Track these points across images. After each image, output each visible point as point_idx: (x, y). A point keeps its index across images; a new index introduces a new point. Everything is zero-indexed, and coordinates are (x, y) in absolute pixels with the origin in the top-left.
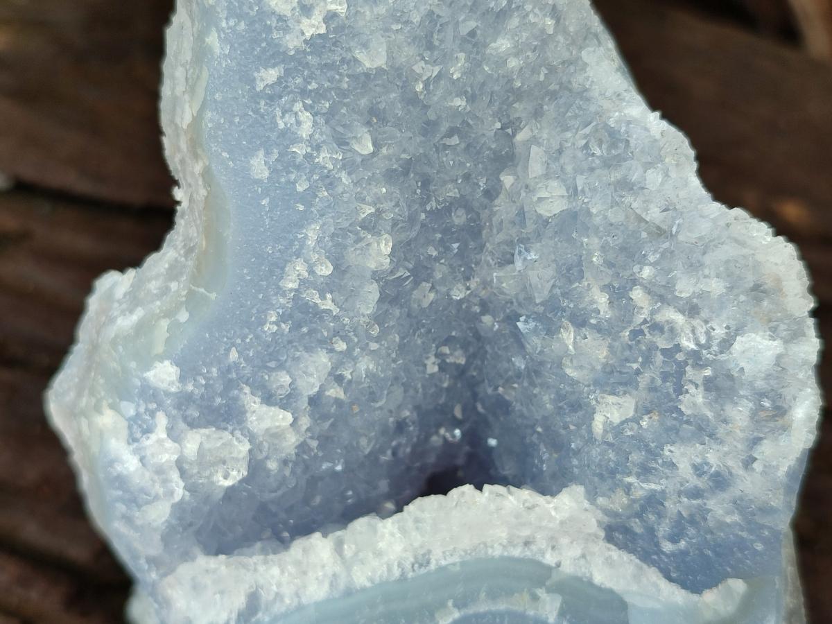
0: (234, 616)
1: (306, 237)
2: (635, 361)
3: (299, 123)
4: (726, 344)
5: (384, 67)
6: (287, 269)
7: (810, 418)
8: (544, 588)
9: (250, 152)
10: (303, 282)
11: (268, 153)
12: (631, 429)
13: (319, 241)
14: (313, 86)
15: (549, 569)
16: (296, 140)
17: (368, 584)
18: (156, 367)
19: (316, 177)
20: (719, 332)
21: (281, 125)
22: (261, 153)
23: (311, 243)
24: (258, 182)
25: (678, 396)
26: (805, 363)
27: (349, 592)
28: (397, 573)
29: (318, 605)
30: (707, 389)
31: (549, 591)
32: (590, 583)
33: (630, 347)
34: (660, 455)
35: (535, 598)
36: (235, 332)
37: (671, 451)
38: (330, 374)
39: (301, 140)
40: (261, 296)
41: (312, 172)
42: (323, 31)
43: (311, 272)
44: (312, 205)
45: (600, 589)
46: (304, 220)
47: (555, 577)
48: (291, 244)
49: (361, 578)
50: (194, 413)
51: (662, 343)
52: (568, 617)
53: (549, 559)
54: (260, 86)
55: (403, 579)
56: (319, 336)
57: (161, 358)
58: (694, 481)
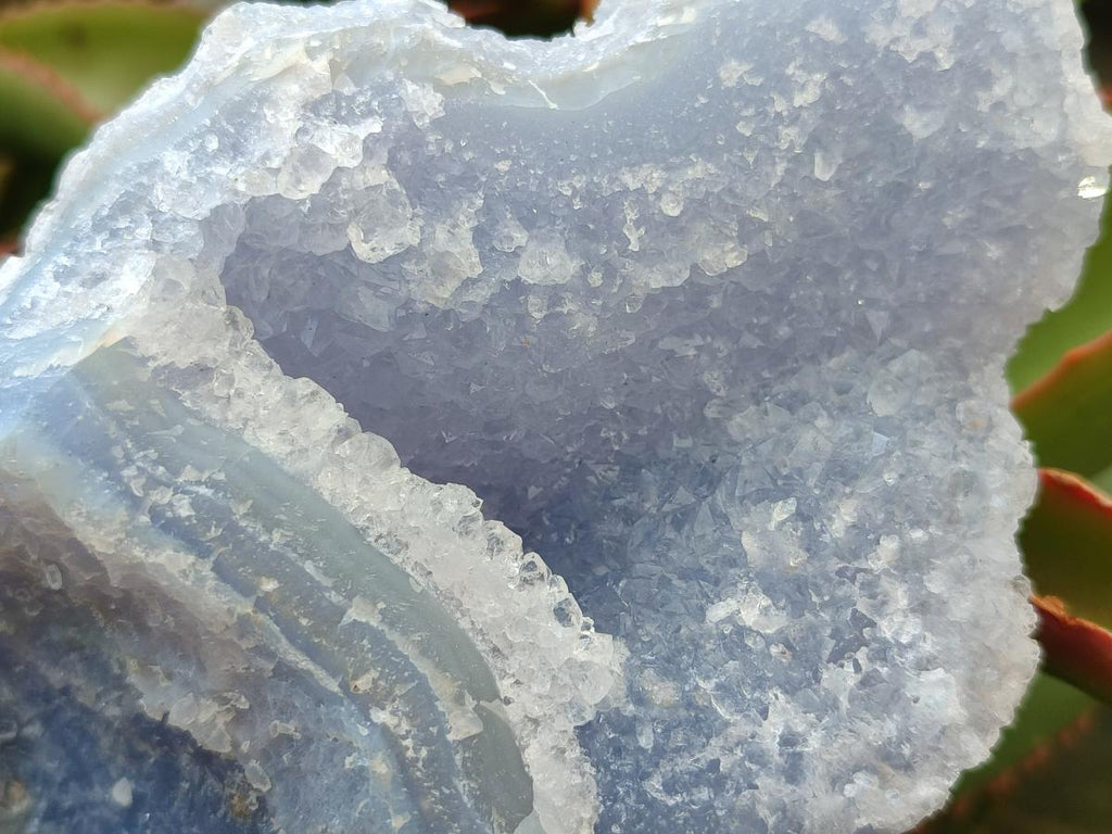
0: (164, 361)
1: (693, 164)
2: (819, 595)
3: (803, 87)
4: (924, 665)
5: (915, 140)
6: (645, 166)
7: (925, 806)
8: (475, 702)
9: (741, 56)
10: (641, 192)
11: (751, 73)
12: (755, 643)
13: (697, 182)
14: (849, 81)
15: (495, 695)
16: (786, 93)
17: (326, 496)
18: (424, 86)
19: (762, 138)
20: (927, 647)
21: (790, 71)
22: (746, 67)
23: (690, 173)
24: (718, 80)
25: (828, 662)
26: (966, 757)
27: (299, 480)
28: (361, 522)
29: (257, 452)
30: (863, 683)
31: (477, 709)
32: (518, 752)
33: (828, 580)
34: (764, 691)
35: (459, 700)
36: (530, 153)
37: (777, 698)
38: (555, 287)
39: (790, 100)
40: (594, 156)
41: (765, 130)
42: (909, 59)
43: (658, 195)
44: (730, 152)
45: (521, 766)
46: (710, 153)
47: (493, 706)
48: (677, 153)
49: (327, 483)
50: (405, 157)
51: (862, 606)
52: (467, 755)
53: (505, 687)
54: (812, 27)
55: (360, 533)
56: (593, 246)
57: (439, 87)
58: (771, 745)
